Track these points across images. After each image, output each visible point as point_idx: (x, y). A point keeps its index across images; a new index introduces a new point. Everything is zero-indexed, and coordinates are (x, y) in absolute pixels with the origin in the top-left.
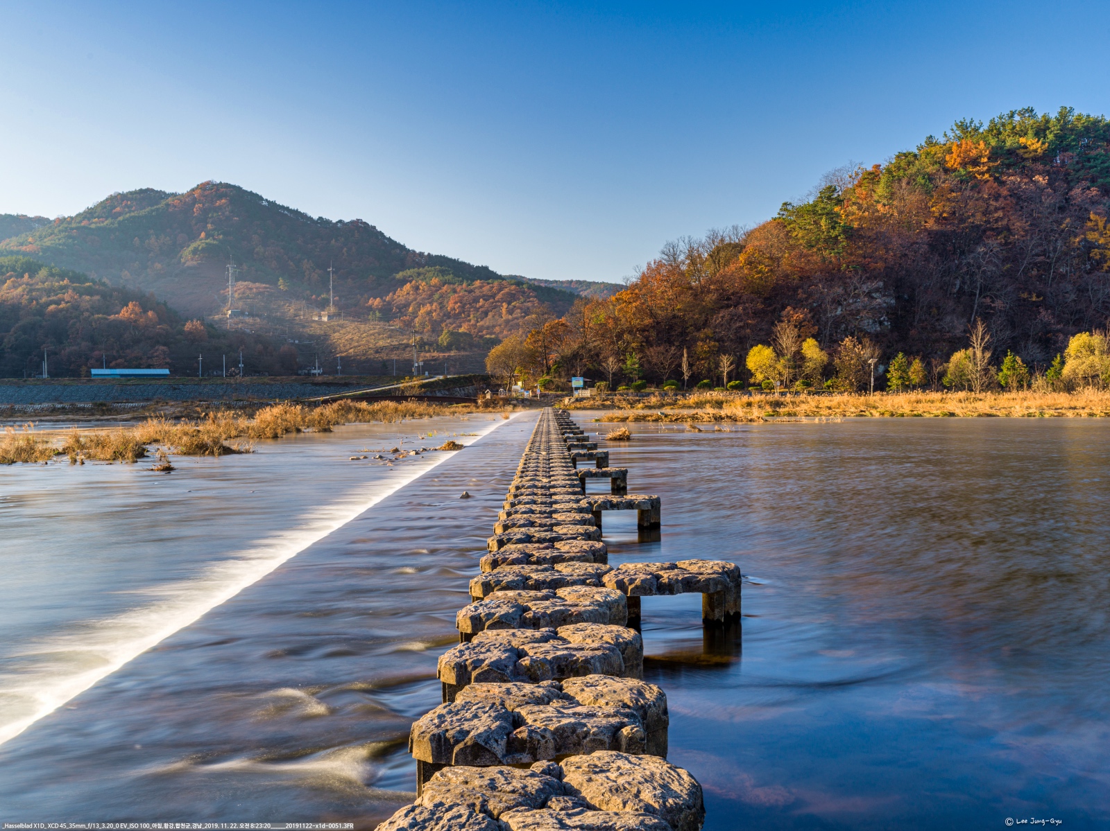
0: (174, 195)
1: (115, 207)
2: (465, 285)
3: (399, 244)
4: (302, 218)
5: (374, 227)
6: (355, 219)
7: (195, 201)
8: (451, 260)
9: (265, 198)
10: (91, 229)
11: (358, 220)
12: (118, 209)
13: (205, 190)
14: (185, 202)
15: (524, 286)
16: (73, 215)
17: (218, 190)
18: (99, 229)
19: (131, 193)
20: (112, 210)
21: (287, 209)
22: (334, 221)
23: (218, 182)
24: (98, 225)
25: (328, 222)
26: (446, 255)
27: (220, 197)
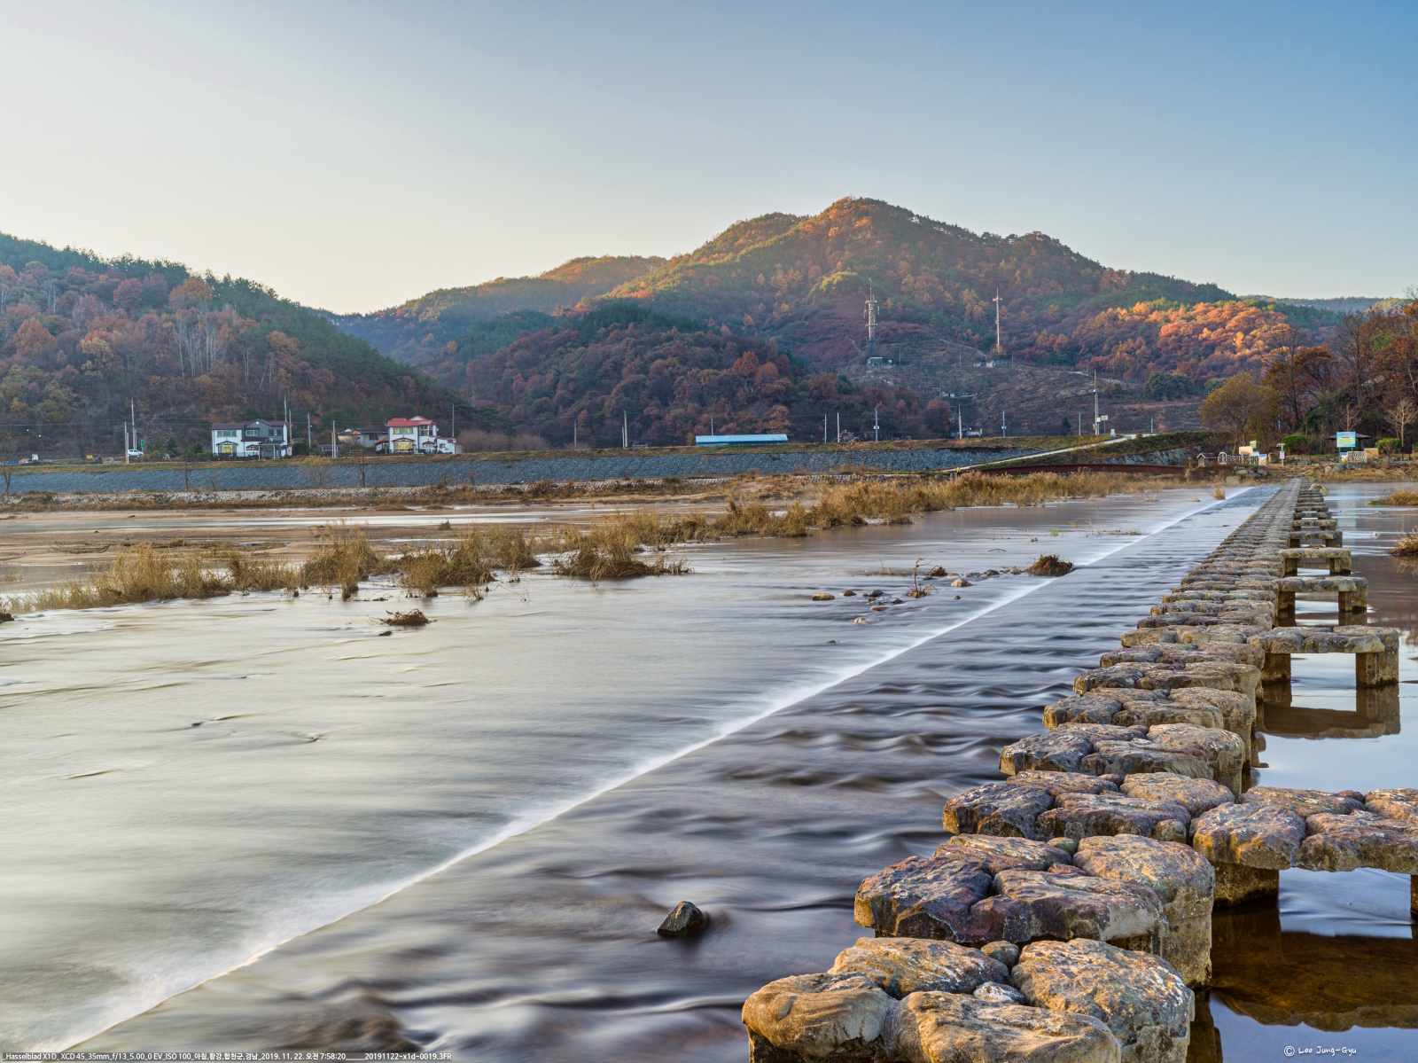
0: (805, 218)
1: (737, 239)
2: (1182, 309)
3: (1091, 262)
4: (963, 236)
5: (1057, 241)
6: (1031, 232)
7: (830, 224)
8: (1162, 278)
9: (915, 213)
10: (709, 267)
11: (1035, 233)
12: (741, 241)
13: (842, 209)
14: (819, 225)
15: (1269, 307)
16: (691, 252)
17: (857, 207)
18: (717, 266)
19: (756, 220)
20: (733, 242)
21: (944, 225)
22: (1004, 237)
23: (858, 198)
24: (717, 261)
25: (996, 238)
26: (1156, 272)
27: (860, 217)
